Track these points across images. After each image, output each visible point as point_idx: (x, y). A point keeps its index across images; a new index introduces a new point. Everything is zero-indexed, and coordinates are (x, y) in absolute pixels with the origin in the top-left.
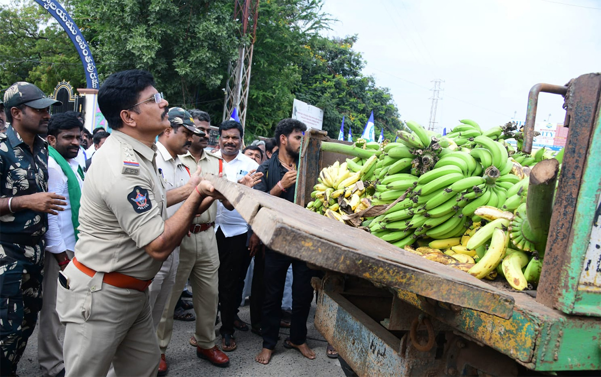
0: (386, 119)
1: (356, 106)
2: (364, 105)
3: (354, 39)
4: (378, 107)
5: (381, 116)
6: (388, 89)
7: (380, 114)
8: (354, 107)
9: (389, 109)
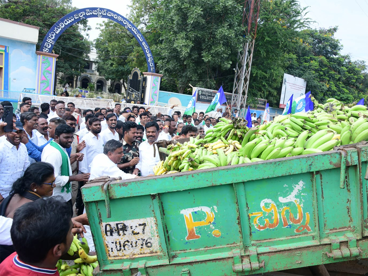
0: (357, 85)
1: (333, 76)
2: (339, 76)
3: (335, 30)
4: (351, 77)
5: (352, 83)
6: (364, 62)
7: (352, 82)
8: (331, 77)
9: (359, 78)
